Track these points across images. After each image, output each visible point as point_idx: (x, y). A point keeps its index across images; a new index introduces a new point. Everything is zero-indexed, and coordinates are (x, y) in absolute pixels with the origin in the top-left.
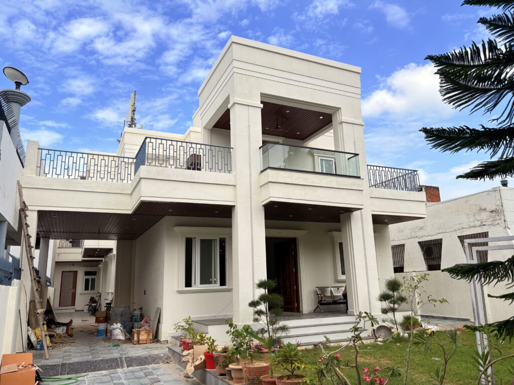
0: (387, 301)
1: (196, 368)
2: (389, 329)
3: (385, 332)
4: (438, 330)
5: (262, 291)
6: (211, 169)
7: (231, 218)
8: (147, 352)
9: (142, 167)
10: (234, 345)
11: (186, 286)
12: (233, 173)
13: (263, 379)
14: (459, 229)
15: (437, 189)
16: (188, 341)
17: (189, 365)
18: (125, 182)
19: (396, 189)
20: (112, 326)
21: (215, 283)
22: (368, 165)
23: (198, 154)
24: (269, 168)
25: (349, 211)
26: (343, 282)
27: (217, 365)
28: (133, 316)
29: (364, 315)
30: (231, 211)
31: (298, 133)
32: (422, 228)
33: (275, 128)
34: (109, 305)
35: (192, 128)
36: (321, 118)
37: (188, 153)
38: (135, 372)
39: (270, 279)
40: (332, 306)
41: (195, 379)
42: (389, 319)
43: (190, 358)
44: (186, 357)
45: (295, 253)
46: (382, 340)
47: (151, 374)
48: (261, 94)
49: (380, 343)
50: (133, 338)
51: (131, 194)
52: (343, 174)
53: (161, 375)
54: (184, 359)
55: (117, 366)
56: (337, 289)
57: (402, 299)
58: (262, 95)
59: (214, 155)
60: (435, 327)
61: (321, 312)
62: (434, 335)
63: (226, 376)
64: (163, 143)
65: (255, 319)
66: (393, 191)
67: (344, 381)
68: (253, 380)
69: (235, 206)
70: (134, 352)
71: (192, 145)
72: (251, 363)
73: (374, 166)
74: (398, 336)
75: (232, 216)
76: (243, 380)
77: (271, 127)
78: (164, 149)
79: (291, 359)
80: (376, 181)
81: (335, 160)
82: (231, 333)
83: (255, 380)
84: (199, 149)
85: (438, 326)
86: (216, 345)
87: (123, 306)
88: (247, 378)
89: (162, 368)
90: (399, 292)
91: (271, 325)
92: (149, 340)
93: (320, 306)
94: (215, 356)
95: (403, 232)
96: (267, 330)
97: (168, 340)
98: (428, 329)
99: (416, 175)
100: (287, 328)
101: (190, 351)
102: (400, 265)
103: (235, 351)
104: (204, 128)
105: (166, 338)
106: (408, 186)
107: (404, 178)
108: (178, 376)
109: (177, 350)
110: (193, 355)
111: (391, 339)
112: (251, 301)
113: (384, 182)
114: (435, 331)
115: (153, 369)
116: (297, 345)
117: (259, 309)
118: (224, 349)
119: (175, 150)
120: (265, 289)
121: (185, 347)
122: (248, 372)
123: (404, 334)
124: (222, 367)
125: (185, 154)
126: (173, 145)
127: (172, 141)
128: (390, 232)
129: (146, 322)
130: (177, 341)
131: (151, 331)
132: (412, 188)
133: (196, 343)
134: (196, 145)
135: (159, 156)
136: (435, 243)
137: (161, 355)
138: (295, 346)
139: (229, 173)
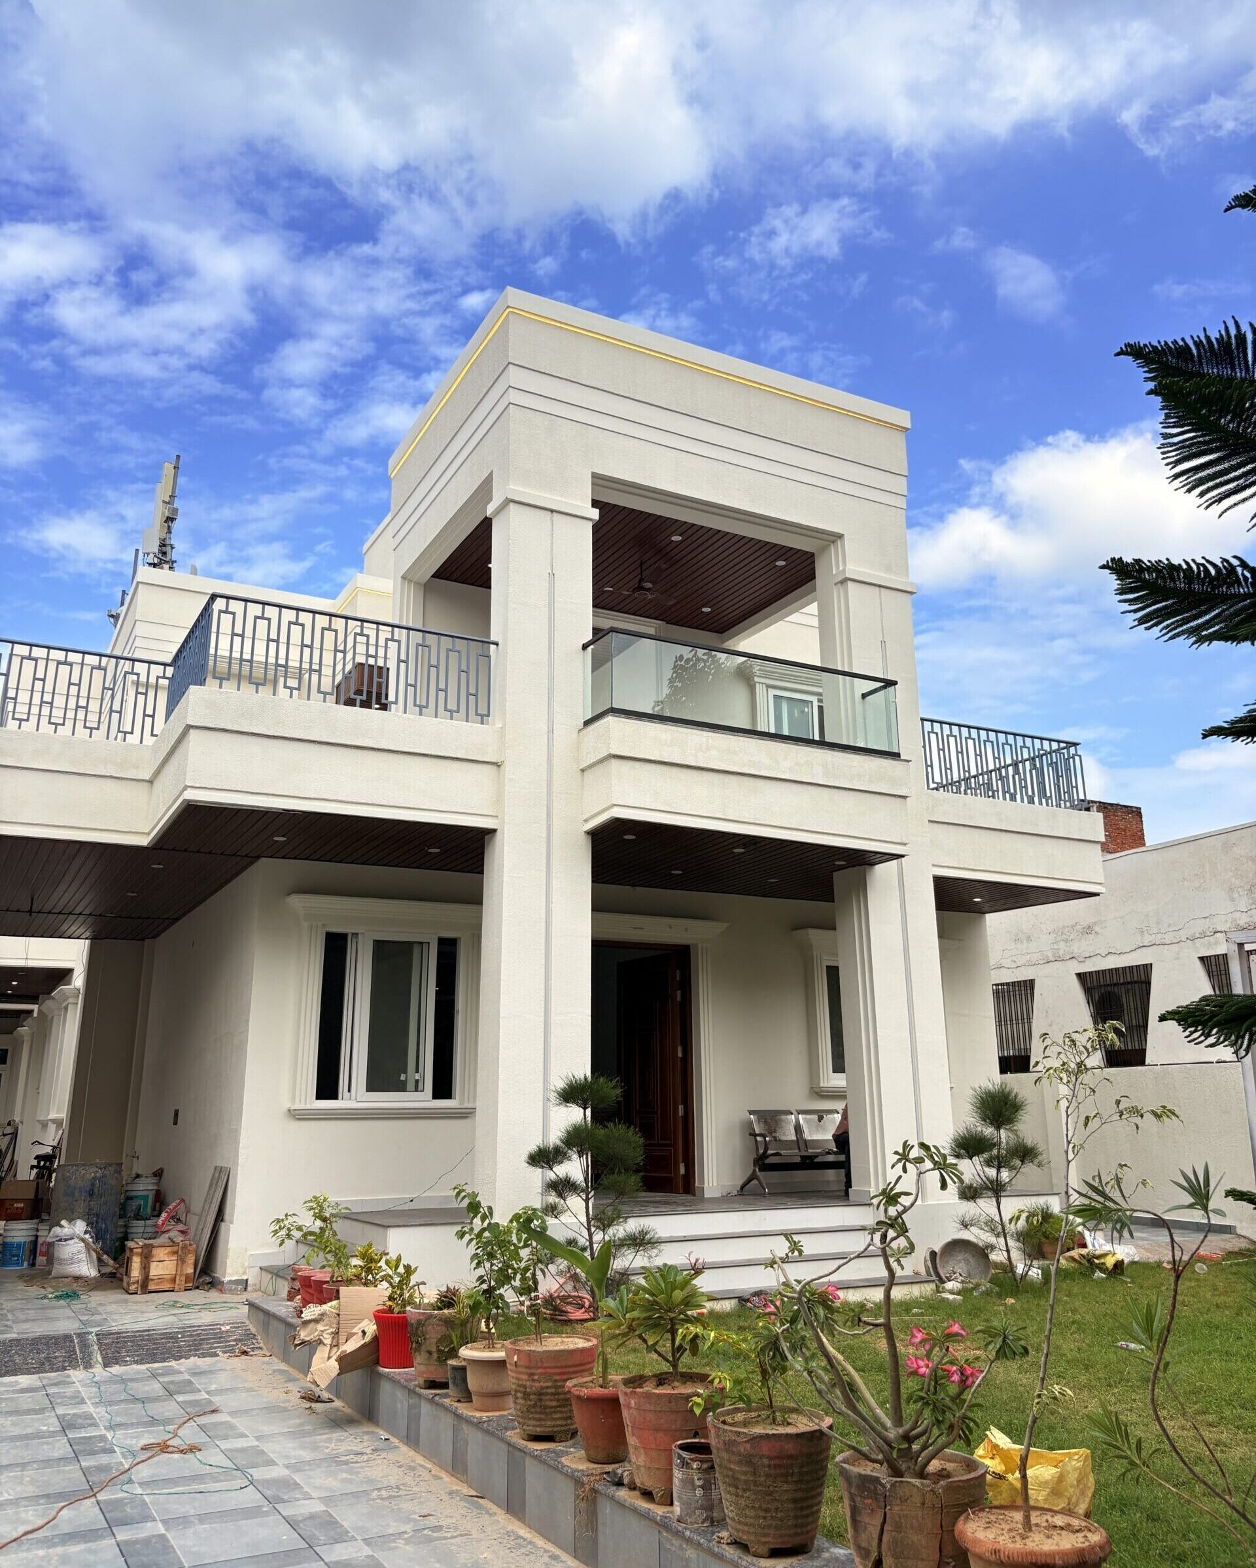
0: (975, 1159)
1: (347, 1363)
2: (981, 1252)
3: (966, 1260)
4: (1137, 1259)
5: (576, 1115)
6: (421, 707)
7: (482, 872)
8: (173, 1319)
9: (193, 691)
10: (481, 1280)
11: (320, 1096)
12: (496, 721)
13: (575, 1391)
14: (1203, 935)
15: (1137, 812)
16: (320, 1275)
17: (321, 1354)
18: (133, 739)
19: (1011, 800)
20: (57, 1230)
21: (416, 1090)
22: (923, 720)
23: (381, 663)
24: (613, 711)
25: (861, 861)
26: (838, 1095)
27: (418, 1350)
28: (129, 1198)
29: (916, 1152)
30: (483, 853)
31: (706, 610)
32: (1088, 930)
33: (634, 591)
34: (45, 1163)
35: (362, 580)
36: (781, 563)
37: (349, 656)
38: (132, 1380)
39: (601, 1074)
40: (800, 1175)
41: (338, 1404)
42: (983, 1219)
43: (324, 1331)
44: (311, 1325)
45: (683, 996)
46: (959, 1286)
47: (187, 1387)
48: (596, 477)
49: (951, 1297)
50: (128, 1273)
51: (151, 782)
52: (845, 743)
53: (220, 1392)
54: (304, 1334)
55: (71, 1361)
56: (815, 1117)
57: (1025, 1153)
58: (598, 480)
59: (434, 662)
60: (1126, 1251)
61: (763, 1192)
62: (1122, 1273)
63: (448, 1388)
64: (269, 620)
65: (547, 1206)
66: (1001, 803)
67: (846, 1378)
68: (540, 1394)
69: (495, 831)
70: (127, 1319)
71: (362, 627)
72: (536, 1340)
73: (941, 723)
74: (1010, 1274)
75: (483, 865)
76: (506, 1397)
77: (620, 584)
78: (271, 637)
79: (673, 1315)
80: (949, 771)
81: (820, 701)
82: (473, 1236)
83: (547, 1394)
84: (387, 640)
85: (1136, 1247)
86: (418, 1284)
87: (98, 1161)
88: (522, 1389)
89: (224, 1370)
90: (1015, 1128)
91: (598, 1227)
92: (183, 1278)
93: (759, 1173)
94: (412, 1320)
95: (1029, 939)
96: (588, 1243)
97: (247, 1280)
98: (1104, 1255)
99: (1073, 758)
100: (653, 1241)
101: (326, 1307)
102: (1020, 1049)
103: (482, 1299)
104: (402, 577)
105: (241, 1271)
106: (1050, 789)
107: (1035, 765)
108: (281, 1397)
109: (280, 1310)
110: (335, 1321)
111: (988, 1285)
112: (536, 1148)
113: (974, 777)
114: (1126, 1261)
115: (195, 1374)
116: (693, 1272)
117: (561, 1176)
118: (446, 1297)
119: (307, 641)
120: (585, 1109)
121: (308, 1298)
122: (523, 1370)
123: (1029, 1269)
124: (435, 1355)
125: (340, 656)
126: (303, 625)
127: (298, 609)
128: (989, 938)
129: (173, 1218)
130: (279, 1280)
131: (189, 1248)
132: (1060, 800)
133: (347, 1281)
134: (378, 630)
135: (251, 667)
136: (1129, 980)
137: (223, 1328)
138: (687, 1275)
139: (482, 723)
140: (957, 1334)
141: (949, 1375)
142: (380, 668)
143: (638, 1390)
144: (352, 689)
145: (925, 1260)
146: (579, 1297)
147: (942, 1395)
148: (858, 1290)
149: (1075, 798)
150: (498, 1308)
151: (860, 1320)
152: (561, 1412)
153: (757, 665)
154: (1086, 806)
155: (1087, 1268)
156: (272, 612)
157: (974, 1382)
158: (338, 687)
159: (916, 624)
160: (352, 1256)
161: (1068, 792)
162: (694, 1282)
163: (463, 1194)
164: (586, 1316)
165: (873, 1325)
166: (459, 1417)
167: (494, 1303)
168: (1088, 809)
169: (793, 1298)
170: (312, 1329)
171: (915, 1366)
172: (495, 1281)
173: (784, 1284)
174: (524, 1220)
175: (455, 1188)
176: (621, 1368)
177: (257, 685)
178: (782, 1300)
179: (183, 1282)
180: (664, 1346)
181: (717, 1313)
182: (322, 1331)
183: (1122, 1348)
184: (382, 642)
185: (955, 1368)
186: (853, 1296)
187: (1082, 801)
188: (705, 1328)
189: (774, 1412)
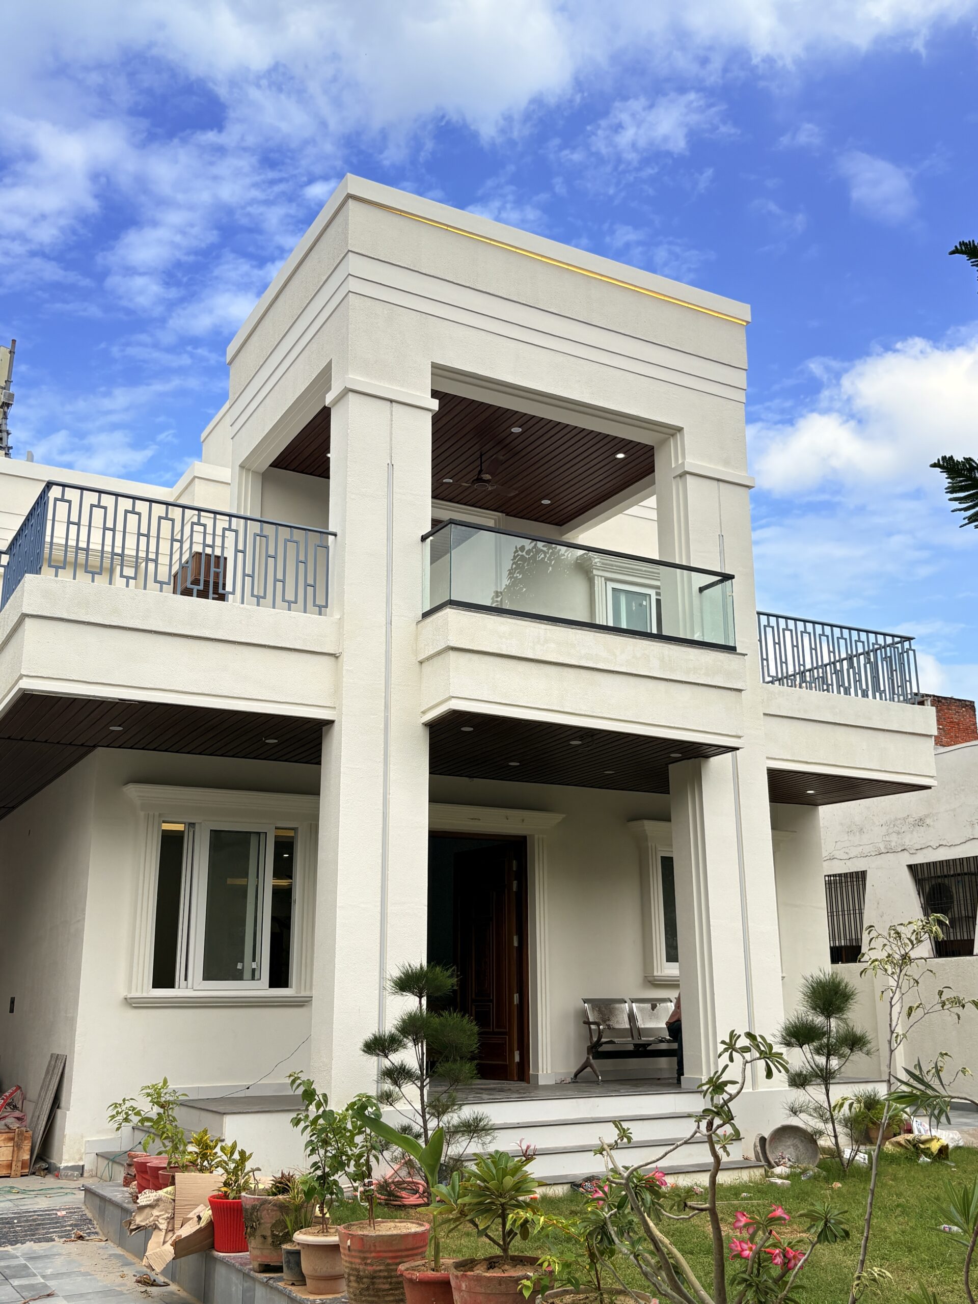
0: (806, 1047)
1: (182, 1247)
2: (809, 1138)
3: (796, 1147)
4: (961, 1144)
5: (411, 1003)
6: (258, 597)
7: (319, 763)
8: (9, 1204)
9: (29, 579)
10: (315, 1166)
11: (157, 984)
12: (334, 612)
13: (407, 1274)
15: (970, 705)
16: (155, 1161)
17: (156, 1239)
19: (846, 693)
21: (253, 979)
22: (759, 614)
23: (218, 552)
24: (452, 604)
25: (696, 754)
26: (671, 984)
27: (252, 1234)
30: (321, 744)
31: (546, 502)
32: (920, 822)
33: (474, 482)
35: (199, 468)
36: (620, 456)
37: (186, 546)
39: (438, 964)
40: (634, 1063)
41: (173, 1287)
42: (812, 1105)
43: (160, 1216)
44: (147, 1211)
45: (519, 886)
46: (788, 1170)
47: (22, 1271)
48: (435, 366)
49: (779, 1181)
52: (682, 636)
53: (57, 1276)
54: (139, 1220)
56: (649, 1006)
57: (854, 1042)
58: (438, 370)
59: (271, 552)
60: (951, 1136)
61: (595, 1078)
62: (947, 1158)
63: (282, 1272)
64: (105, 508)
65: (382, 1094)
66: (836, 698)
67: (671, 1261)
68: (373, 1277)
69: (332, 722)
71: (199, 516)
72: (370, 1225)
73: (777, 617)
74: (837, 1159)
75: (320, 756)
76: (340, 1281)
77: (460, 475)
78: (107, 526)
79: (503, 1201)
80: (784, 665)
81: (658, 594)
82: (308, 1123)
83: (380, 1277)
84: (224, 529)
85: (961, 1132)
86: (253, 1171)
88: (355, 1273)
89: (60, 1254)
90: (845, 1016)
91: (432, 1115)
92: (20, 1164)
93: (592, 1061)
94: (247, 1205)
95: (861, 831)
96: (422, 1130)
97: (83, 1166)
98: (931, 1140)
99: (907, 652)
100: (486, 1127)
101: (162, 1193)
102: (851, 940)
103: (316, 1185)
104: (240, 466)
105: (77, 1157)
106: (884, 683)
107: (869, 659)
108: (117, 1281)
109: (116, 1196)
110: (171, 1207)
111: (816, 1170)
112: (372, 1037)
113: (809, 670)
114: (951, 1146)
115: (31, 1259)
116: (524, 1159)
117: (396, 1064)
118: (280, 1183)
119: (144, 530)
120: (420, 997)
121: (144, 1184)
122: (357, 1254)
123: (856, 1154)
124: (270, 1240)
125: (177, 545)
126: (139, 514)
127: (134, 498)
128: (822, 830)
129: (9, 1104)
130: (115, 1166)
131: (26, 1134)
132: (894, 693)
133: (183, 1167)
134: (215, 519)
135: (87, 555)
136: (959, 871)
137: (59, 1214)
138: (518, 1161)
139: (320, 614)
140: (780, 1218)
141: (772, 1257)
142: (218, 557)
143: (469, 1273)
144: (189, 580)
145: (755, 1146)
146: (413, 1182)
147: (765, 1277)
148: (688, 1175)
149: (909, 691)
150: (332, 1193)
151: (686, 1205)
152: (392, 1295)
153: (597, 559)
154: (920, 700)
155: (912, 1153)
156: (108, 501)
157: (796, 1265)
158: (175, 576)
159: (754, 519)
160: (189, 1143)
161: (902, 686)
162: (525, 1169)
163: (299, 1081)
164: (421, 1201)
165: (698, 1209)
166: (292, 1300)
167: (328, 1188)
168: (922, 703)
169: (621, 1184)
170: (148, 1213)
171: (739, 1249)
172: (329, 1167)
173: (612, 1170)
174: (359, 1108)
175: (290, 1076)
176: (454, 1251)
177: (93, 573)
178: (611, 1187)
179: (20, 1168)
180: (497, 1230)
181: (550, 1198)
182: (158, 1217)
183: (944, 1231)
184: (219, 532)
185: (777, 1251)
186: (684, 1181)
187: (916, 694)
188: (534, 1213)
189: (601, 1294)
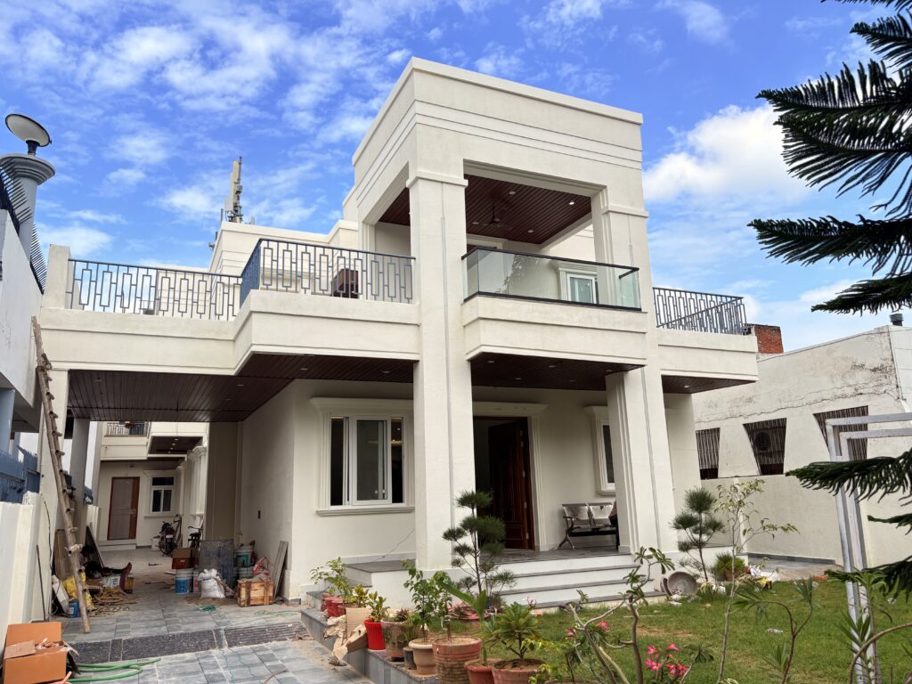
0: (688, 529)
1: (351, 647)
2: (692, 579)
3: (684, 583)
4: (779, 580)
5: (467, 512)
6: (375, 296)
7: (412, 382)
8: (263, 621)
9: (253, 292)
10: (419, 607)
11: (333, 504)
12: (416, 301)
13: (470, 668)
14: (816, 402)
15: (778, 330)
16: (336, 600)
17: (338, 642)
18: (223, 318)
19: (705, 331)
20: (202, 574)
21: (384, 498)
22: (654, 288)
23: (352, 268)
24: (480, 293)
25: (620, 369)
26: (611, 495)
27: (388, 642)
28: (238, 556)
29: (648, 553)
30: (412, 373)
31: (531, 231)
32: (750, 400)
33: (490, 223)
34: (195, 537)
35: (342, 223)
36: (572, 203)
37: (335, 268)
38: (243, 654)
39: (481, 490)
40: (591, 539)
41: (349, 666)
42: (693, 561)
43: (339, 630)
44: (332, 628)
45: (524, 445)
46: (680, 597)
47: (271, 658)
48: (465, 161)
49: (675, 603)
50: (239, 596)
51: (234, 341)
52: (610, 304)
53: (288, 660)
54: (329, 632)
55: (211, 645)
56: (599, 507)
57: (715, 526)
58: (467, 163)
59: (381, 271)
60: (773, 576)
61: (571, 547)
62: (771, 588)
63: (404, 662)
64: (291, 251)
65: (454, 562)
66: (699, 334)
68: (451, 668)
69: (418, 361)
70: (240, 621)
71: (341, 253)
72: (448, 640)
73: (665, 290)
74: (708, 590)
75: (413, 379)
76: (434, 668)
77: (482, 220)
78: (293, 259)
79: (520, 631)
80: (669, 316)
81: (596, 279)
82: (413, 586)
83: (455, 668)
84: (355, 258)
85: (779, 573)
86: (386, 608)
87: (221, 538)
88: (442, 665)
89: (290, 648)
90: (710, 512)
91: (483, 571)
92: (268, 598)
93: (569, 538)
94: (384, 627)
95: (716, 406)
96: (477, 580)
97: (300, 599)
98: (760, 579)
99: (740, 306)
100: (512, 577)
101: (340, 618)
102: (712, 465)
103: (419, 618)
104: (363, 222)
105: (297, 594)
106: (727, 324)
107: (718, 310)
108: (320, 663)
109: (317, 616)
110: (345, 626)
111: (696, 597)
112: (447, 530)
113: (684, 318)
114: (773, 581)
115: (275, 650)
117: (461, 544)
118: (401, 615)
119: (312, 262)
120: (473, 508)
121: (331, 612)
122: (442, 655)
123: (719, 587)
124: (397, 645)
125: (330, 268)
126: (309, 252)
127: (306, 245)
128: (694, 406)
129: (261, 566)
130: (317, 600)
131: (270, 582)
132: (733, 330)
133: (350, 604)
134: (350, 254)
135: (283, 273)
136: (774, 427)
137: (289, 625)
138: (527, 609)
139: (409, 303)
140: (673, 650)
141: (669, 669)
142: (352, 271)
143: (503, 670)
144: (338, 287)
145: (661, 584)
147: (666, 681)
149: (741, 324)
152: (462, 677)
153: (559, 263)
154: (747, 329)
155: (751, 586)
157: (683, 674)
158: (330, 284)
160: (353, 591)
166: (410, 677)
168: (749, 332)
171: (651, 665)
172: (426, 608)
174: (440, 578)
177: (287, 287)
179: (268, 600)
180: (516, 647)
183: (770, 632)
184: (352, 259)
185: (672, 666)
